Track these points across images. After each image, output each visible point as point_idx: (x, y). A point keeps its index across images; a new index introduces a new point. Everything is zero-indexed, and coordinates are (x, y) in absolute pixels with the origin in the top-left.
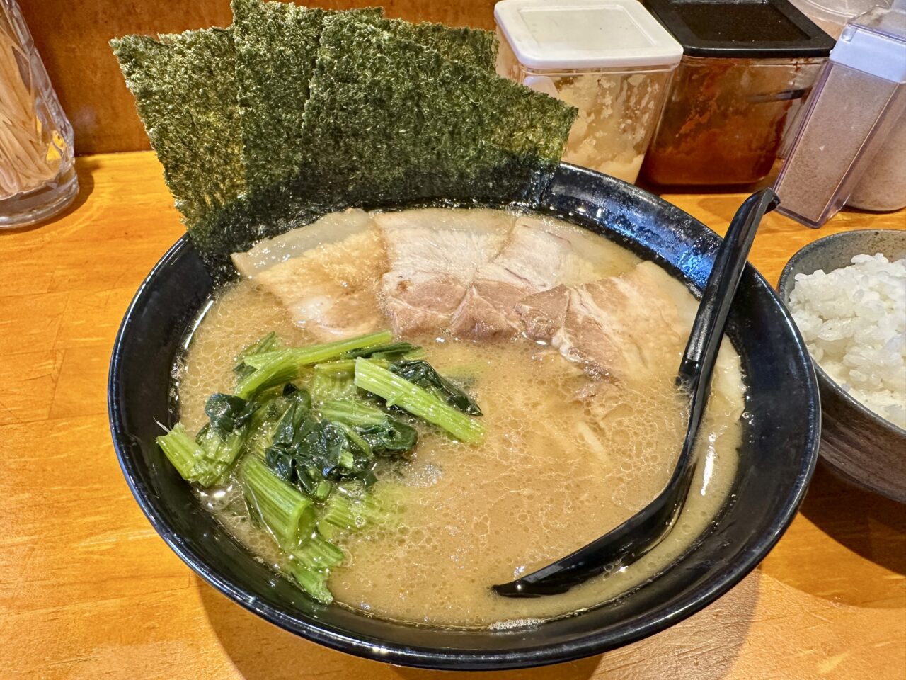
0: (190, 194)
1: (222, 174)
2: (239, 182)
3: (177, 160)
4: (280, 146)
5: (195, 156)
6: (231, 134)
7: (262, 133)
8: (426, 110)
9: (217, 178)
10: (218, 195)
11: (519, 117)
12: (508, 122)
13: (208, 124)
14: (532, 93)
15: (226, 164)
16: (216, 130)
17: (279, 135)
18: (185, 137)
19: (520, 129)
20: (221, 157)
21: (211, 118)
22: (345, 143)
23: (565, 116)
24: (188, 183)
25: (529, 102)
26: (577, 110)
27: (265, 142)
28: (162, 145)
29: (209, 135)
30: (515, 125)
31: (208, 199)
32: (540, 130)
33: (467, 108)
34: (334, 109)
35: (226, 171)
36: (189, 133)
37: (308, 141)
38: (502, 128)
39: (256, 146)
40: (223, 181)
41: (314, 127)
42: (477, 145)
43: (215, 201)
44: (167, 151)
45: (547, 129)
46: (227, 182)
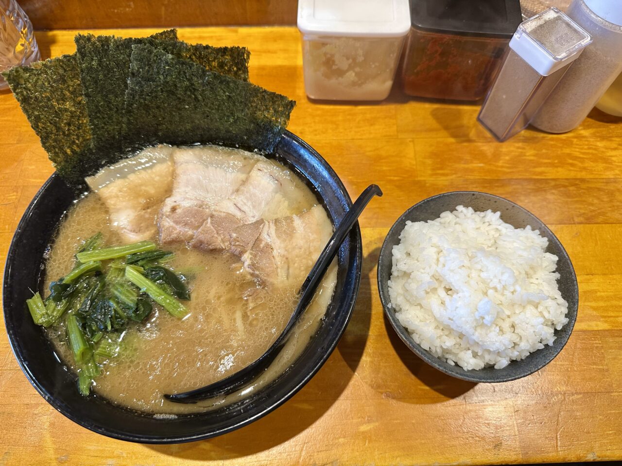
0: (57, 150)
1: (77, 135)
2: (88, 137)
3: (47, 133)
4: (112, 115)
5: (58, 129)
6: (80, 113)
7: (100, 110)
8: (200, 97)
9: (74, 138)
10: (75, 147)
11: (258, 104)
12: (252, 106)
13: (66, 110)
14: (265, 91)
15: (79, 129)
16: (71, 112)
17: (111, 109)
18: (52, 120)
19: (260, 110)
20: (75, 126)
21: (68, 105)
22: (153, 112)
23: (287, 105)
24: (55, 144)
25: (264, 96)
26: (295, 102)
27: (102, 114)
28: (38, 127)
29: (67, 115)
30: (256, 107)
31: (69, 151)
32: (272, 111)
33: (225, 98)
34: (143, 95)
35: (80, 133)
36: (54, 117)
37: (129, 112)
38: (248, 109)
39: (97, 117)
40: (78, 139)
41: (132, 104)
42: (234, 117)
43: (73, 151)
44: (41, 130)
45: (276, 111)
46: (81, 139)
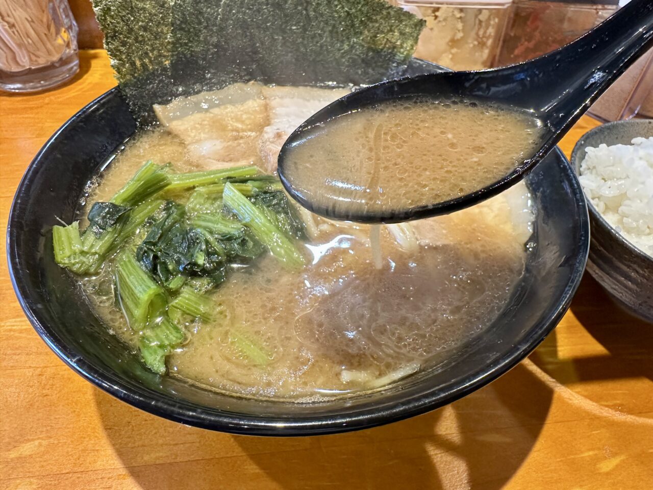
0: (124, 57)
1: (152, 45)
2: (165, 54)
3: (115, 32)
4: (200, 31)
5: (131, 31)
6: (162, 18)
7: (187, 20)
8: (312, 14)
9: (147, 49)
10: (146, 61)
11: (382, 24)
12: (373, 27)
13: (144, 9)
14: (391, 7)
15: (156, 39)
16: (150, 14)
17: (200, 23)
18: (124, 16)
19: (382, 32)
20: (152, 34)
21: (147, 5)
22: (250, 32)
23: (416, 25)
24: (123, 49)
25: (389, 13)
26: (425, 21)
27: (189, 27)
28: (105, 20)
29: (145, 17)
30: (379, 29)
31: (138, 63)
32: (396, 34)
33: (342, 14)
34: (243, 8)
35: (156, 44)
36: (128, 14)
37: (221, 29)
38: (369, 31)
39: (182, 29)
40: (152, 51)
41: (227, 20)
42: (350, 42)
43: (144, 65)
44: (108, 25)
45: (402, 34)
46: (155, 52)
